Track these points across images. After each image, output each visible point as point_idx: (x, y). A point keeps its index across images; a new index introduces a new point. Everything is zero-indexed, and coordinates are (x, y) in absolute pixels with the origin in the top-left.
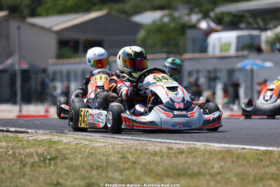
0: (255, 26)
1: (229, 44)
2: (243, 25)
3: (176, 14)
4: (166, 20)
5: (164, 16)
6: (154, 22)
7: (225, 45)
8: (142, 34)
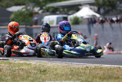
0: (64, 13)
1: (53, 21)
2: (58, 12)
3: (29, 8)
4: (24, 10)
5: (23, 8)
6: (18, 11)
7: (51, 21)
8: (12, 16)
